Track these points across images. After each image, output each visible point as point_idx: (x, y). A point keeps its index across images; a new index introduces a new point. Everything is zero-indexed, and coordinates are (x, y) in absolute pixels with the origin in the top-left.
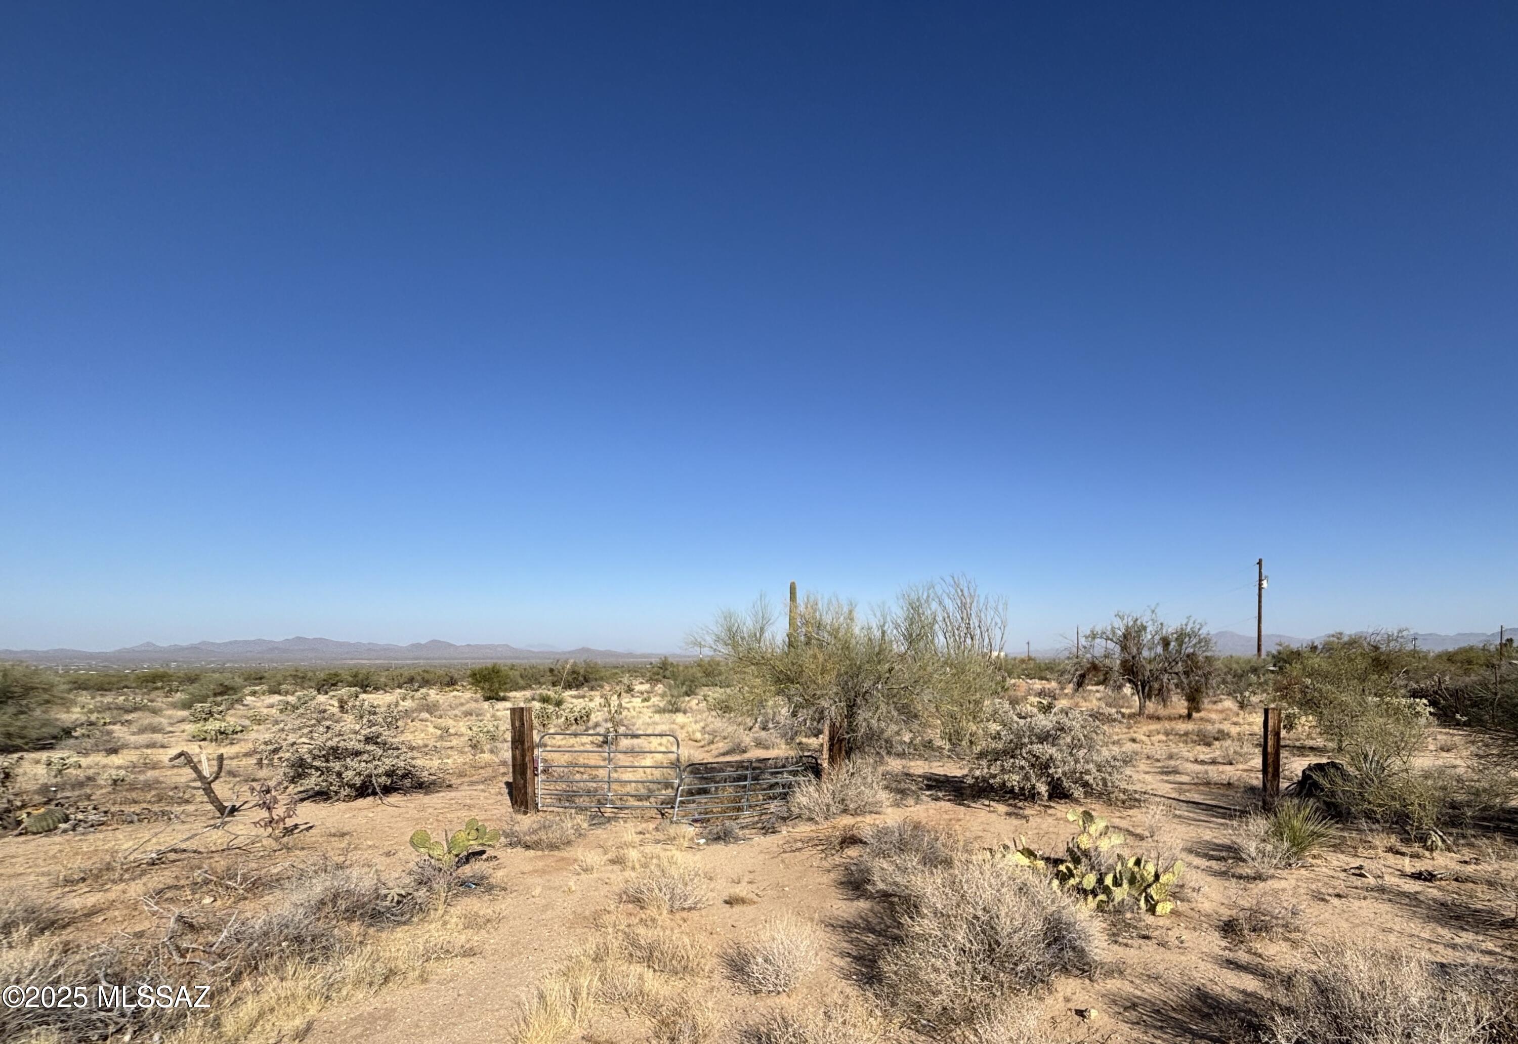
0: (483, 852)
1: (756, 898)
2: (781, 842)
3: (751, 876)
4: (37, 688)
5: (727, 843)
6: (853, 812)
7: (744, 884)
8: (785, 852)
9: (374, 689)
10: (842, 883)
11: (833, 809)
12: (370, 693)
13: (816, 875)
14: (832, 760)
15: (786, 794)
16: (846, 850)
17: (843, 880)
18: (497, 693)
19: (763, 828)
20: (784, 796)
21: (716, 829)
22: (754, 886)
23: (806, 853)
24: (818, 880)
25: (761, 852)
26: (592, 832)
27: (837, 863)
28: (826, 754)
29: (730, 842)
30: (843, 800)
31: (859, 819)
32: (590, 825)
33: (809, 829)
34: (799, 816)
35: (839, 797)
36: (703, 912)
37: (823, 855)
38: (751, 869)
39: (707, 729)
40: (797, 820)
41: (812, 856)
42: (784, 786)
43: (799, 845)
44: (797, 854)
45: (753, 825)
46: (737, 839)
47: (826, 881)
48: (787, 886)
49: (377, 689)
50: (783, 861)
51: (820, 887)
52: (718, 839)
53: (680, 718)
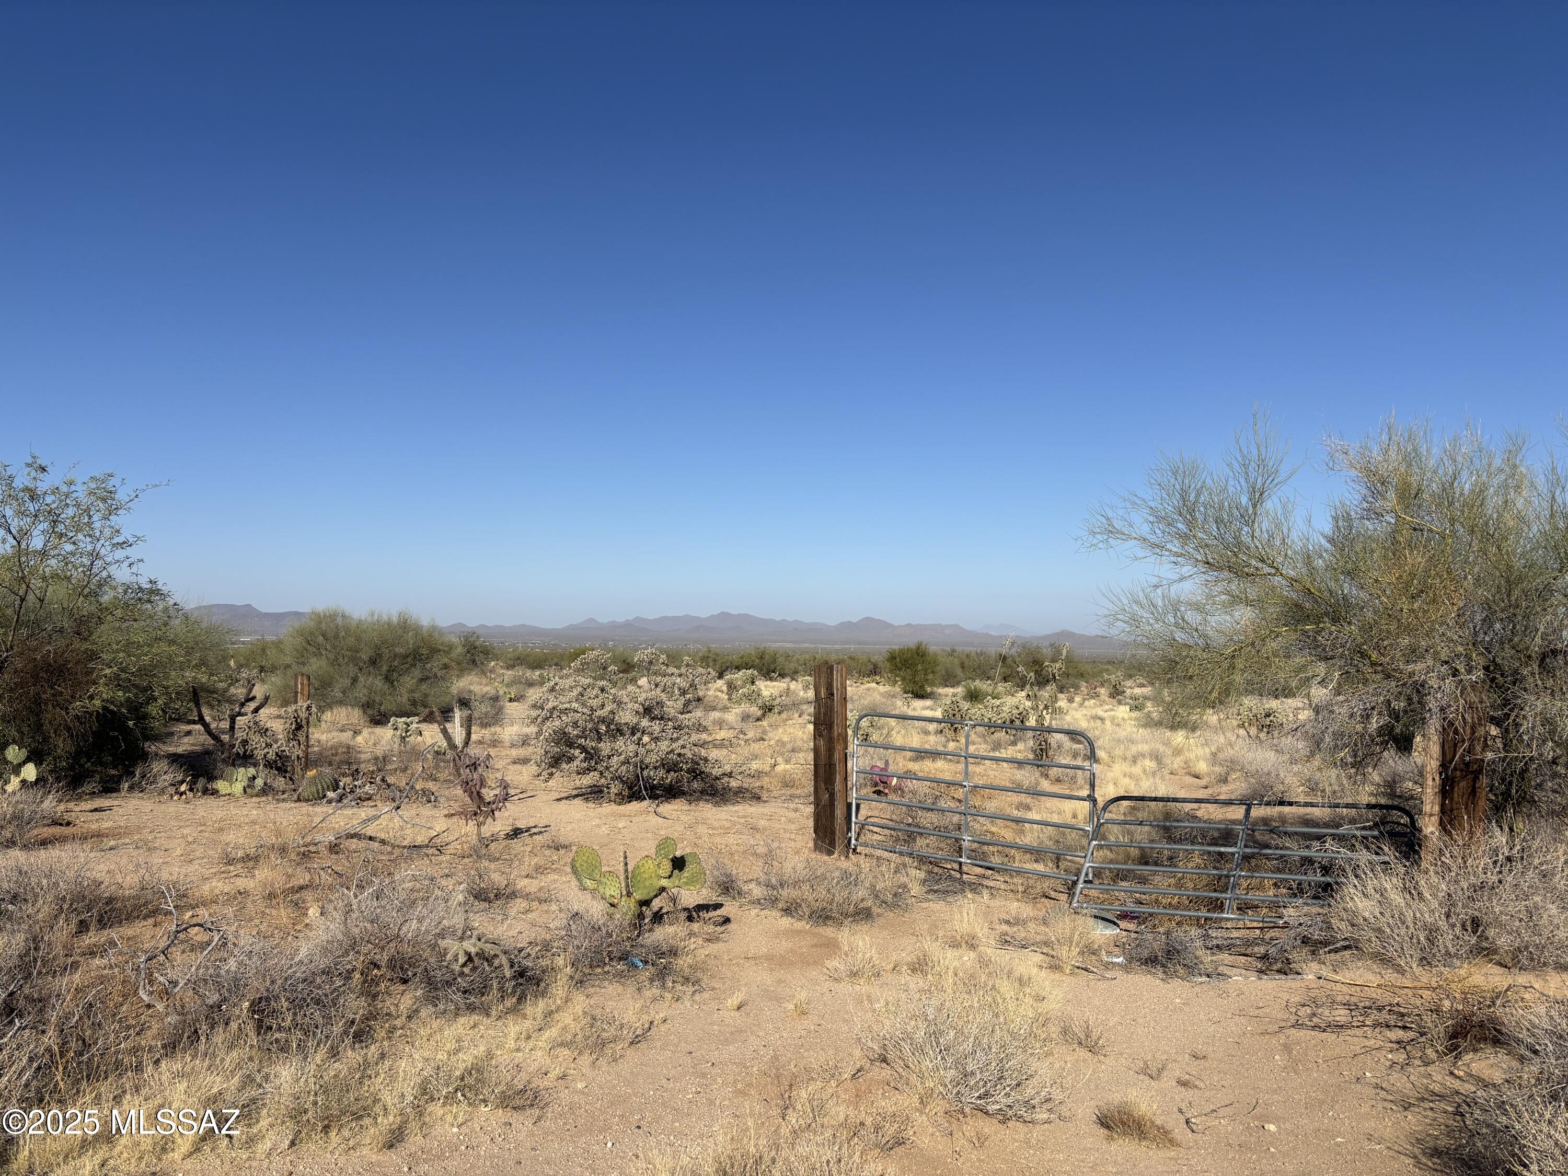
0: (718, 906)
1: (1180, 1132)
2: (1296, 999)
3: (1195, 1067)
4: (440, 650)
5: (1168, 975)
6: (1508, 960)
7: (1168, 1082)
8: (1297, 1025)
9: (779, 675)
10: (1436, 1152)
11: (1446, 940)
12: (776, 680)
13: (1365, 1109)
14: (1448, 819)
15: (1327, 887)
16: (1467, 1057)
17: (1443, 1142)
18: (922, 687)
19: (1264, 957)
20: (1325, 891)
21: (1154, 942)
22: (1189, 1094)
23: (1354, 1041)
24: (1370, 1125)
25: (1242, 1013)
26: (925, 905)
27: (1437, 1088)
28: (1430, 804)
29: (1175, 974)
30: (1476, 923)
31: (1522, 979)
32: (928, 892)
33: (1374, 980)
34: (1351, 945)
35: (1463, 913)
36: (1037, 1133)
37: (1401, 1057)
38: (1200, 1048)
39: (1221, 756)
40: (1347, 953)
41: (1368, 1050)
42: (1326, 870)
43: (1341, 1015)
44: (1330, 1037)
45: (1243, 949)
46: (1192, 969)
47: (1388, 1133)
48: (1275, 1120)
49: (782, 676)
50: (1287, 1048)
51: (1368, 1146)
52: (1151, 961)
53: (1179, 737)
